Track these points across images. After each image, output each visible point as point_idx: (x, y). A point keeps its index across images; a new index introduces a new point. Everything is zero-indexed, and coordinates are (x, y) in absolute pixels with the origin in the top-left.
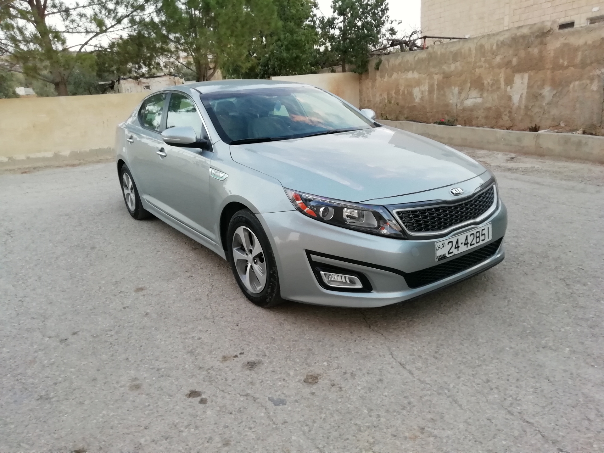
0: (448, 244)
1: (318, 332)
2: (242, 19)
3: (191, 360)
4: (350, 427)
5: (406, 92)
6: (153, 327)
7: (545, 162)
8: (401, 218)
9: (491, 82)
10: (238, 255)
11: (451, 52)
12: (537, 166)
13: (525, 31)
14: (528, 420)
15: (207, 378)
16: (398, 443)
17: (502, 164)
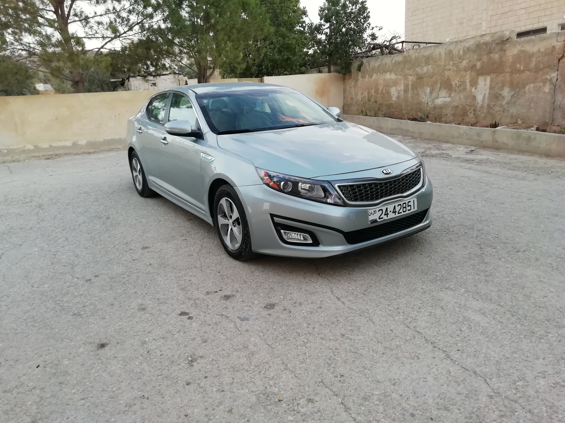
0: (379, 211)
1: (279, 277)
2: (238, 26)
3: (182, 294)
4: (292, 333)
5: (384, 91)
6: (155, 272)
7: (499, 155)
8: (342, 191)
9: (458, 84)
10: (221, 221)
11: (424, 56)
12: (491, 158)
13: (487, 39)
14: (419, 331)
15: (194, 305)
16: (324, 342)
17: (461, 156)
